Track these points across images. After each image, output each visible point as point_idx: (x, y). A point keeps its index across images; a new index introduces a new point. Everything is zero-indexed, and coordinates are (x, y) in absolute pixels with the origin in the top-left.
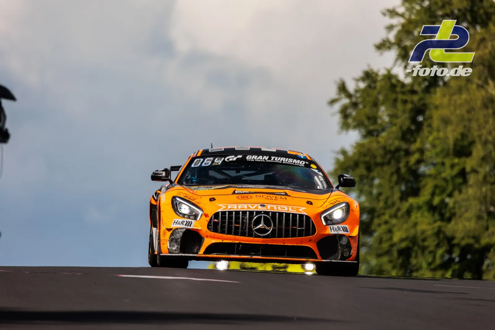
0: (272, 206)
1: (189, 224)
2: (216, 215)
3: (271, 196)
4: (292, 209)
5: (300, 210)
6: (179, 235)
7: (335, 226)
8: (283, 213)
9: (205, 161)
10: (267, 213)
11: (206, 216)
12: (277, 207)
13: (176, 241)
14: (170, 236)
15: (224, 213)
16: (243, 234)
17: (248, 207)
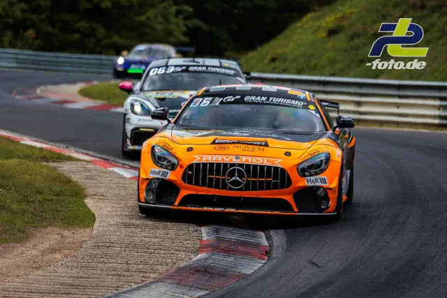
0: (247, 158)
1: (165, 174)
2: (191, 167)
3: (249, 146)
4: (268, 161)
5: (275, 162)
6: (155, 185)
7: (313, 178)
8: (257, 165)
9: (204, 102)
10: (241, 165)
11: (181, 167)
12: (252, 159)
13: (152, 191)
14: (147, 186)
15: (198, 165)
16: (217, 187)
17: (223, 159)
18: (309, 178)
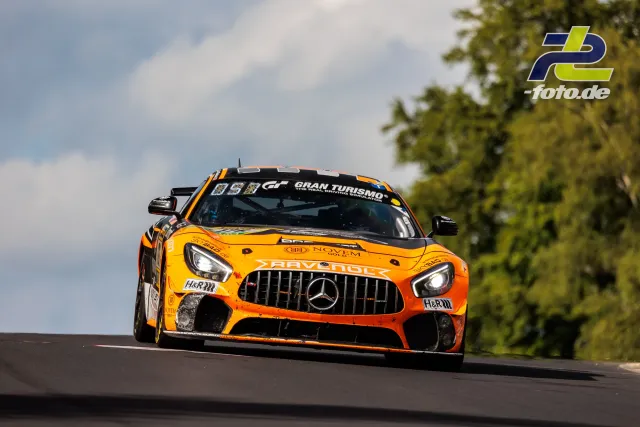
0: (339, 265)
2: (253, 276)
3: (337, 249)
4: (369, 270)
5: (381, 273)
6: (194, 304)
7: (433, 300)
8: (354, 277)
9: (232, 188)
10: (330, 276)
11: (237, 276)
12: (346, 267)
13: (189, 313)
15: (264, 273)
16: (293, 307)
17: (302, 266)
18: (427, 299)
